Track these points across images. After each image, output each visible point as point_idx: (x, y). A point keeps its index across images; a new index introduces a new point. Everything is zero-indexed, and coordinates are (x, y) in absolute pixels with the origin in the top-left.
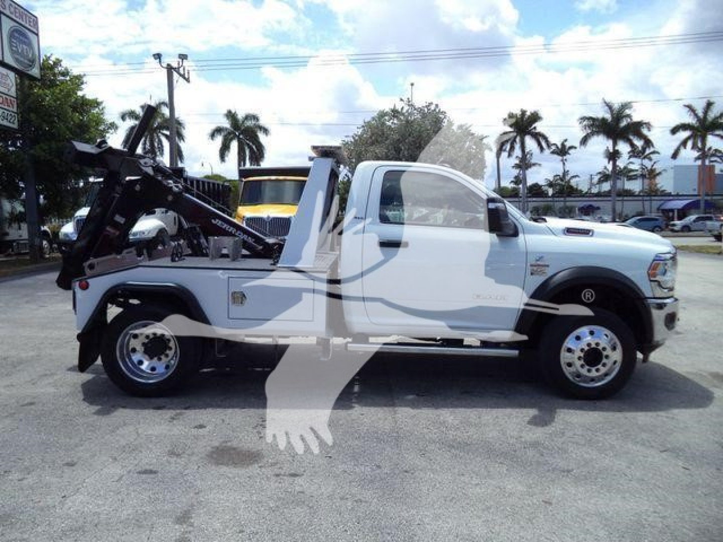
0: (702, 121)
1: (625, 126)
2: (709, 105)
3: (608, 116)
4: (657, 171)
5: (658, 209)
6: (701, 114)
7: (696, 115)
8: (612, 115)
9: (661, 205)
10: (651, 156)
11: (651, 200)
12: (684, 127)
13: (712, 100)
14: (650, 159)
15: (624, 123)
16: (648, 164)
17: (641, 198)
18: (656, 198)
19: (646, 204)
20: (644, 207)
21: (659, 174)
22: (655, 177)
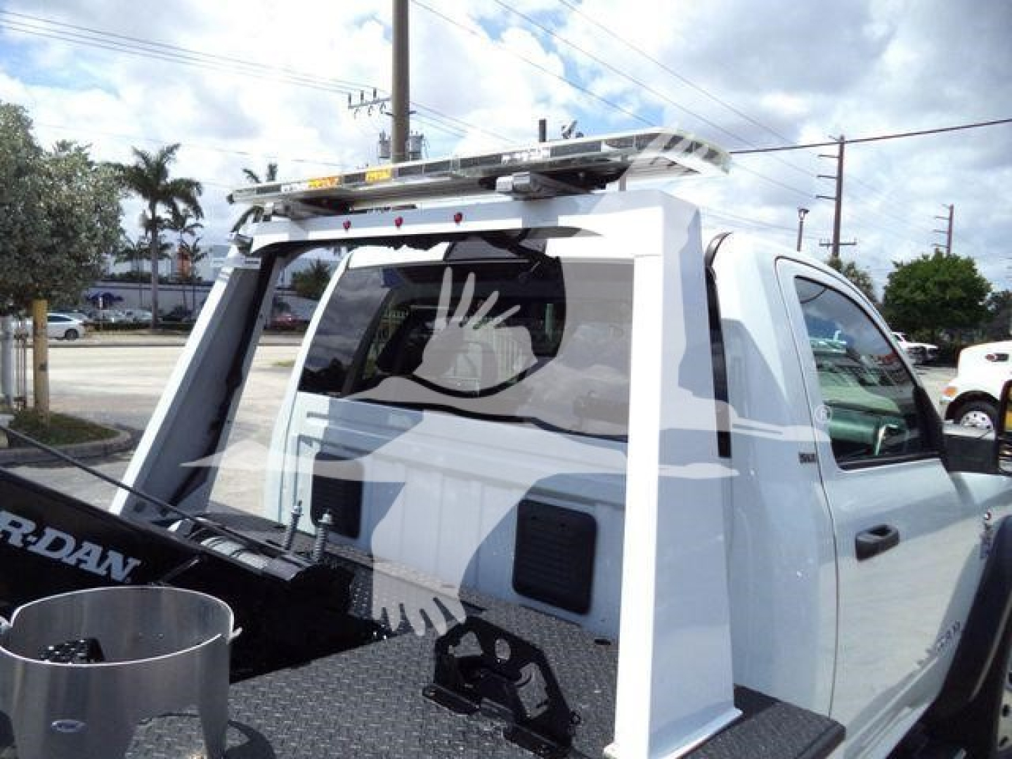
1: (169, 185)
4: (201, 251)
8: (149, 166)
10: (194, 230)
11: (194, 291)
14: (193, 234)
15: (166, 180)
16: (189, 240)
17: (180, 287)
18: (200, 288)
19: (189, 295)
20: (185, 299)
21: (203, 255)
22: (198, 258)
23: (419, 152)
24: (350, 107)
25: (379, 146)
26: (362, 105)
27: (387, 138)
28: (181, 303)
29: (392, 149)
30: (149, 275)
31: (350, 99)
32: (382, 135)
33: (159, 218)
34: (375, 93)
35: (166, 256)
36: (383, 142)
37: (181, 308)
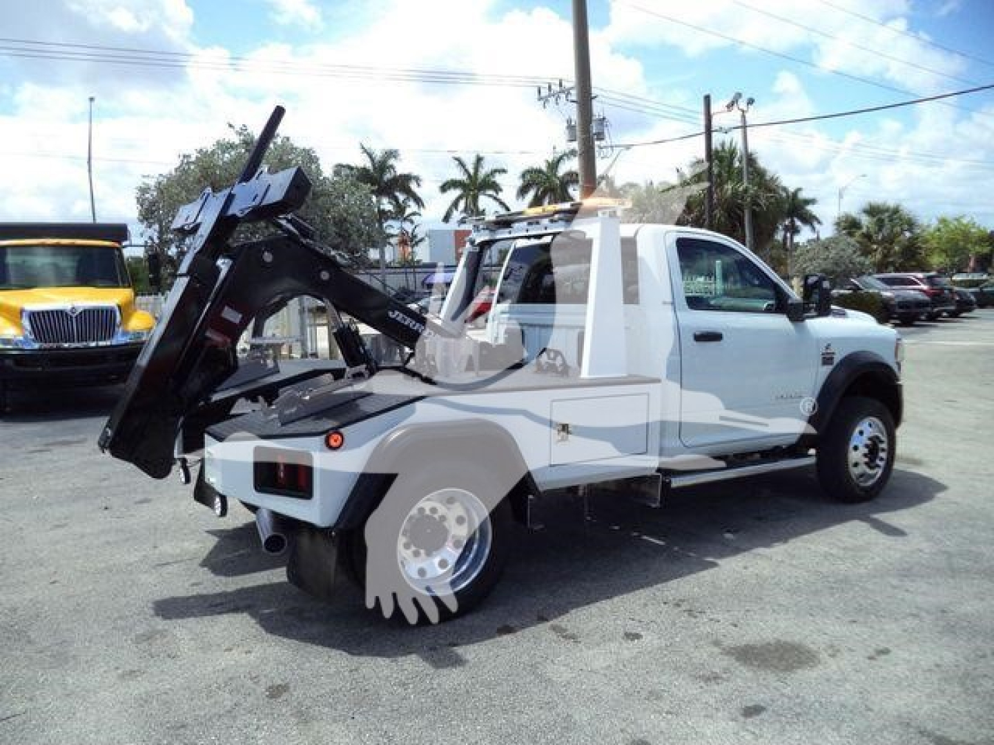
0: (472, 178)
1: (389, 181)
2: (479, 160)
3: (369, 165)
4: (419, 237)
5: (423, 283)
6: (472, 171)
7: (466, 171)
8: (374, 165)
9: (426, 279)
10: (413, 218)
11: (415, 273)
12: (452, 184)
13: (481, 155)
14: (412, 222)
15: (388, 176)
16: (408, 227)
17: (403, 270)
18: (419, 270)
19: (411, 277)
20: (407, 280)
21: (421, 240)
22: (417, 243)
23: (603, 133)
24: (540, 99)
25: (567, 132)
26: (549, 96)
27: (573, 123)
28: (403, 284)
29: (578, 134)
30: (378, 261)
31: (539, 92)
32: (569, 121)
33: (383, 210)
34: (561, 85)
35: (390, 244)
36: (570, 127)
37: (404, 288)
